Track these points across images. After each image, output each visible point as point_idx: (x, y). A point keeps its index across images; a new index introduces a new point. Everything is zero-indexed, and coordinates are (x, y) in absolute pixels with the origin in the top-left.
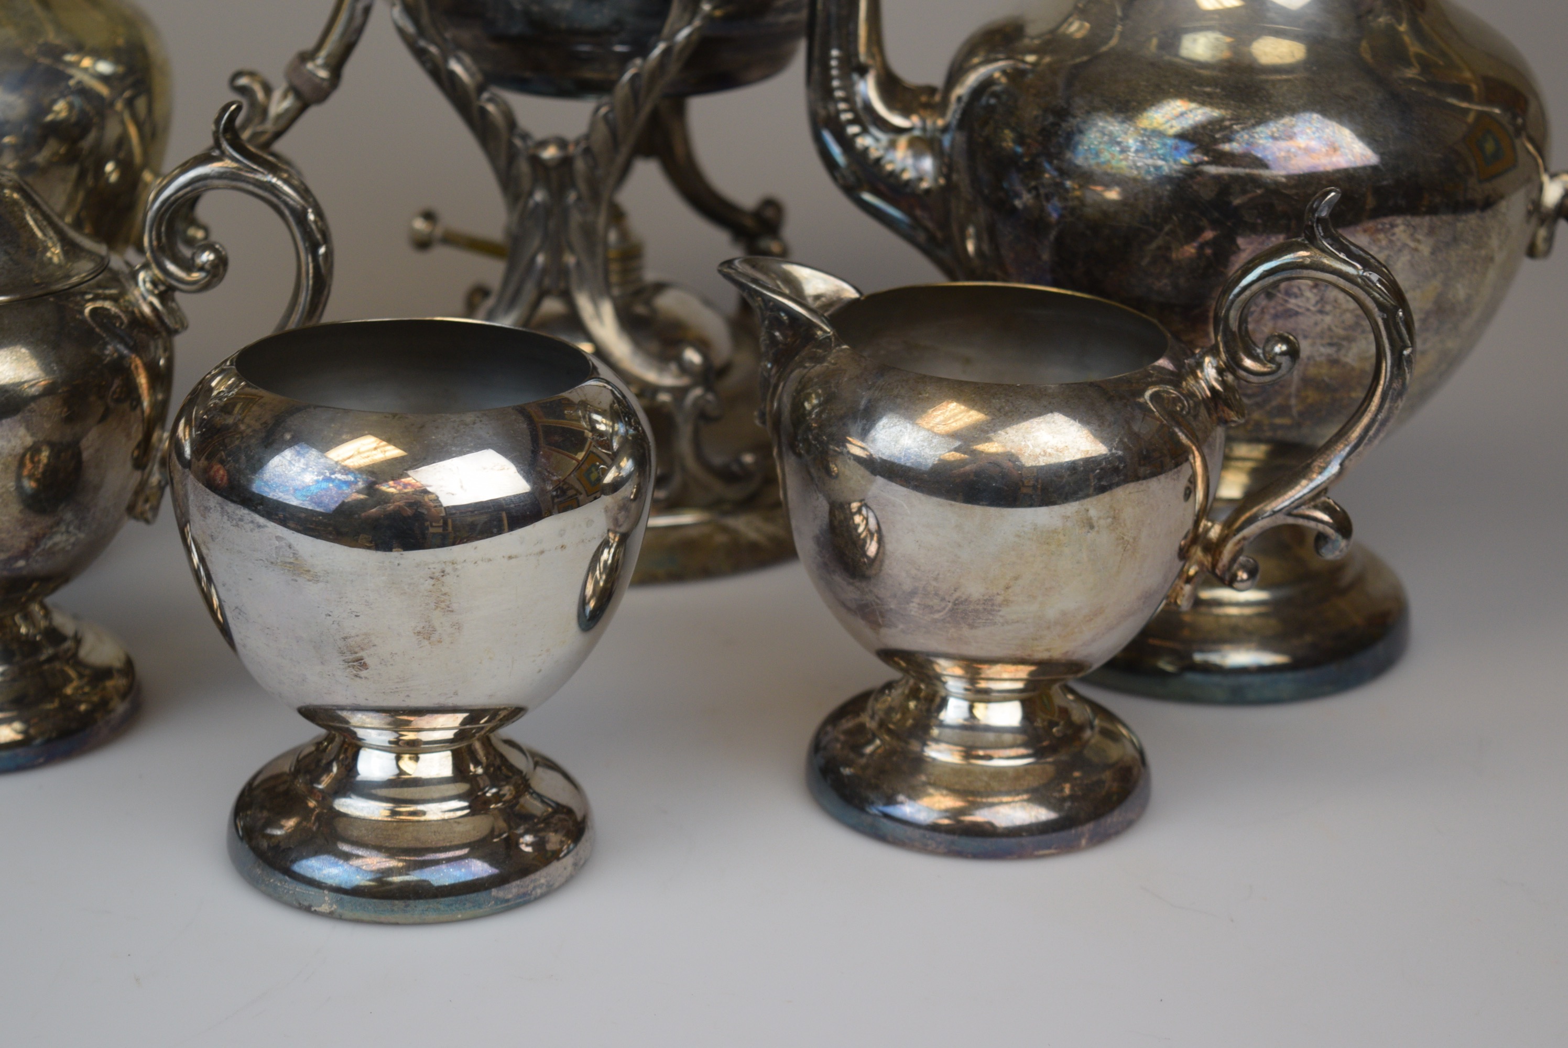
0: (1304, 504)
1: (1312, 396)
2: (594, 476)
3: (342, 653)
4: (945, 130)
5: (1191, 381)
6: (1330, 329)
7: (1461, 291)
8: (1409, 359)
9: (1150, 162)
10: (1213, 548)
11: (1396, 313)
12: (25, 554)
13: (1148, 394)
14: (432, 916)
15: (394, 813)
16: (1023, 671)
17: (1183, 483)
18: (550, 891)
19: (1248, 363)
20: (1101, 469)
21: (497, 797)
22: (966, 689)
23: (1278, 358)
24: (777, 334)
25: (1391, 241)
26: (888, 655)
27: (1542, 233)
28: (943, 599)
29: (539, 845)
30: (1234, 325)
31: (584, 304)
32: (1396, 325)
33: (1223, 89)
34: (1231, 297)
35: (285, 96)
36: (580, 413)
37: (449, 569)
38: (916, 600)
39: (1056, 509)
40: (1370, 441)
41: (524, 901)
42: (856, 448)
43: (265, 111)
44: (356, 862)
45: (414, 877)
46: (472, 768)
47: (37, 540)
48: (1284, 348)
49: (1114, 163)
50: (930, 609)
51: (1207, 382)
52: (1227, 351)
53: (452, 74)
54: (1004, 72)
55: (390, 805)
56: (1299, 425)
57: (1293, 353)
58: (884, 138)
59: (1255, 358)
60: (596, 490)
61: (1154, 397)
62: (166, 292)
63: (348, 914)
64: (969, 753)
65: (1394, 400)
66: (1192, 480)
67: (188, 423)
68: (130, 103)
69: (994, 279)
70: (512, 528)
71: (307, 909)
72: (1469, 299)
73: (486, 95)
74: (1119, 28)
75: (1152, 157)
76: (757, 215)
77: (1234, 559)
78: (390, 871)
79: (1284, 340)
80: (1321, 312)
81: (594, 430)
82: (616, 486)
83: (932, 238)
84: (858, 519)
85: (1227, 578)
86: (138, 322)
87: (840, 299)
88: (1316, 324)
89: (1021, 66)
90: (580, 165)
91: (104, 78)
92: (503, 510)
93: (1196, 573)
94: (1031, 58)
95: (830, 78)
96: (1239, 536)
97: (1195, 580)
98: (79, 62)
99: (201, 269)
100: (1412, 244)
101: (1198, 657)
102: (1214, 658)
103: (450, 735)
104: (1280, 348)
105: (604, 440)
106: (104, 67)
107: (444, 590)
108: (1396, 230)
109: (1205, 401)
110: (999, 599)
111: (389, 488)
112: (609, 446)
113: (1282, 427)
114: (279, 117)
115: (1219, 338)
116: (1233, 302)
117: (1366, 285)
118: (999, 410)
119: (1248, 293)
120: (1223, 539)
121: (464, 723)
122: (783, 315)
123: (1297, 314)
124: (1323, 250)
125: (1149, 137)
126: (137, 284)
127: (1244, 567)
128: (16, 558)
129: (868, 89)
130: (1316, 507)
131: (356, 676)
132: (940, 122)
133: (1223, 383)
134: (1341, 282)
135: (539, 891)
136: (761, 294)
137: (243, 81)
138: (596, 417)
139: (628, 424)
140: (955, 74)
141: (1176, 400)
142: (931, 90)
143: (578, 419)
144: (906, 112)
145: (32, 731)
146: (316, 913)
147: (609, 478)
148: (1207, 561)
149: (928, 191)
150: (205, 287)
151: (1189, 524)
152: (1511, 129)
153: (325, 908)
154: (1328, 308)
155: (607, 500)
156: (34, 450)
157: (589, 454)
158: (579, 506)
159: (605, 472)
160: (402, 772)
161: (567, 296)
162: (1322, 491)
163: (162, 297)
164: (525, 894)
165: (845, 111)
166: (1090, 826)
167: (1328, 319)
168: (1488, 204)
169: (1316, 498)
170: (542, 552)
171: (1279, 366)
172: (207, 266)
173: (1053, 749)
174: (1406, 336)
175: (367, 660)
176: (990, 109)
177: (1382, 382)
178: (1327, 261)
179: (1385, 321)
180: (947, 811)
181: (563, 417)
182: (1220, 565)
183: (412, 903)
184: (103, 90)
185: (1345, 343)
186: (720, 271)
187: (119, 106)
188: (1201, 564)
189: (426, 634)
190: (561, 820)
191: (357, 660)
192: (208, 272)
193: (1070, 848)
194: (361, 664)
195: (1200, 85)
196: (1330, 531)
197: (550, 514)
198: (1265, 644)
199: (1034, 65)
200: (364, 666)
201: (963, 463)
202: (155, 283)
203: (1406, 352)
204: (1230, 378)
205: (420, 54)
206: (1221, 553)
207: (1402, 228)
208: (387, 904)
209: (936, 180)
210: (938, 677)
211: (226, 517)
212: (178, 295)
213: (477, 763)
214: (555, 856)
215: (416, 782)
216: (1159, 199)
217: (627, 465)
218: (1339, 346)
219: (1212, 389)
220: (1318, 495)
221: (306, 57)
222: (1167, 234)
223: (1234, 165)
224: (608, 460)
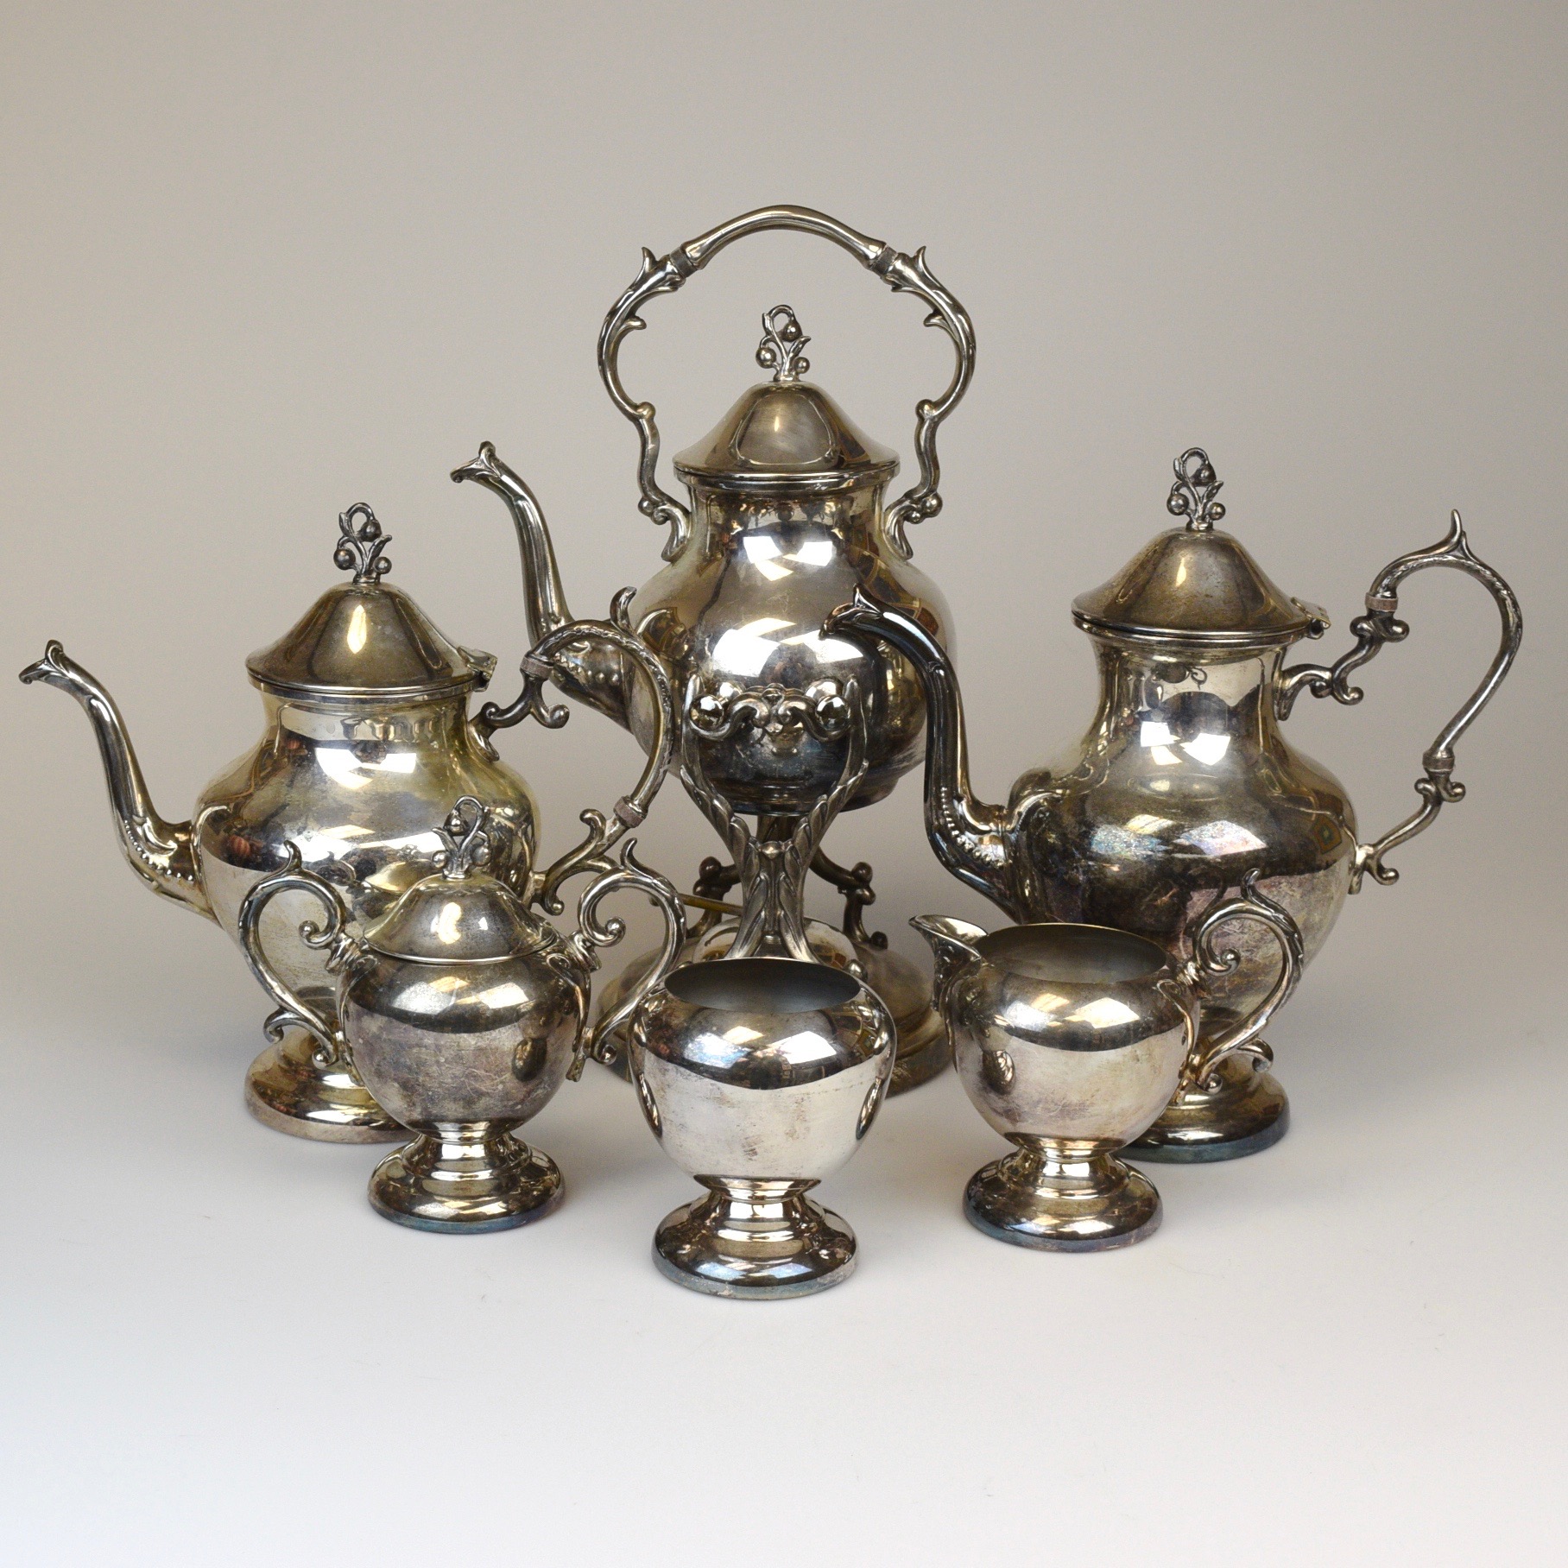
0: (1247, 1042)
1: (1237, 980)
2: (868, 1044)
3: (744, 1147)
4: (1013, 831)
5: (1181, 975)
6: (1247, 942)
7: (1317, 917)
8: (1302, 961)
9: (1144, 852)
10: (1196, 1070)
11: (1293, 936)
12: (522, 1102)
13: (1158, 985)
14: (787, 1294)
15: (751, 1238)
16: (1090, 1145)
17: (1182, 1035)
18: (845, 1279)
19: (1213, 965)
20: (1143, 1028)
21: (808, 1229)
22: (1058, 1156)
23: (1229, 962)
24: (946, 958)
25: (1279, 892)
26: (1011, 1137)
27: (1356, 879)
28: (1056, 1104)
29: (832, 1255)
30: (1204, 945)
31: (789, 939)
32: (1294, 942)
33: (1182, 810)
34: (1203, 929)
35: (614, 824)
36: (853, 1007)
37: (805, 1098)
38: (1041, 1106)
39: (1119, 1050)
40: (1282, 1006)
41: (833, 1285)
42: (1000, 1021)
43: (602, 833)
44: (729, 1265)
45: (764, 1273)
46: (793, 1213)
47: (529, 1093)
48: (1232, 956)
49: (1123, 853)
50: (1049, 1110)
51: (1190, 976)
52: (1202, 960)
53: (714, 807)
54: (1045, 799)
55: (748, 1234)
56: (1229, 997)
57: (1237, 959)
58: (975, 837)
59: (1217, 963)
60: (870, 1052)
61: (1162, 986)
62: (590, 946)
63: (739, 1296)
64: (1061, 1192)
65: (1294, 983)
66: (1186, 1033)
67: (640, 1024)
68: (525, 833)
69: (1056, 921)
70: (827, 1076)
71: (715, 1295)
72: (1321, 920)
73: (733, 819)
74: (1107, 772)
75: (1145, 850)
76: (854, 873)
77: (1208, 1076)
78: (749, 1271)
79: (1232, 952)
80: (1242, 933)
81: (862, 1016)
82: (881, 1048)
83: (1001, 894)
84: (1000, 1060)
85: (1205, 1086)
86: (575, 964)
87: (976, 937)
88: (1239, 939)
89: (1056, 796)
90: (788, 856)
91: (509, 819)
92: (822, 1065)
93: (1187, 1084)
94: (1059, 791)
95: (941, 804)
96: (1211, 1062)
97: (1187, 1088)
98: (495, 810)
99: (611, 933)
100: (1291, 893)
101: (1170, 1135)
102: (1178, 1135)
103: (782, 1193)
104: (1230, 956)
105: (869, 1021)
106: (509, 812)
107: (803, 1109)
108: (1282, 885)
109: (1190, 987)
110: (1088, 1103)
111: (759, 1054)
112: (873, 1026)
113: (1219, 998)
114: (611, 835)
115: (1197, 952)
116: (1204, 932)
117: (1277, 921)
118: (1086, 998)
119: (1212, 927)
120: (1201, 1065)
121: (791, 1186)
122: (950, 947)
123: (1229, 934)
124: (1252, 902)
125: (1142, 838)
126: (574, 943)
127: (1213, 1080)
128: (517, 1104)
129: (963, 808)
130: (1253, 1044)
131: (750, 1159)
132: (1009, 827)
133: (1199, 977)
134: (1263, 919)
135: (840, 1279)
136: (937, 936)
137: (588, 815)
138: (861, 1008)
139: (880, 1011)
140: (1015, 800)
141: (1172, 987)
142: (1000, 808)
143: (852, 1010)
144: (987, 822)
145: (510, 1207)
146: (720, 1296)
147: (877, 1045)
148: (1193, 1077)
149: (1001, 867)
150: (613, 944)
151: (1185, 1059)
152: (1337, 822)
153: (726, 1293)
154: (1246, 930)
155: (877, 1058)
156: (524, 1043)
157: (864, 1031)
158: (861, 1062)
159: (874, 1041)
160: (754, 1214)
161: (778, 934)
162: (1255, 1035)
163: (588, 949)
164: (834, 1281)
165: (950, 822)
166: (1135, 1232)
167: (1246, 936)
168: (1328, 866)
169: (1252, 1039)
170: (852, 1086)
171: (1230, 966)
172: (615, 932)
173: (1108, 1190)
174: (1300, 948)
175: (757, 1150)
176: (1040, 821)
177: (1287, 973)
178: (1255, 908)
179: (1288, 940)
180: (1050, 1226)
181: (843, 1010)
182: (1201, 1079)
183: (776, 1287)
184: (509, 824)
185: (1255, 950)
186: (911, 924)
187: (520, 834)
188: (1190, 1079)
189: (791, 1134)
190: (840, 1241)
191: (752, 1150)
192: (615, 935)
193: (1125, 1244)
194: (754, 1152)
195: (1169, 808)
196: (1261, 1057)
197: (847, 1067)
198: (1207, 1126)
199: (1063, 795)
200: (756, 1153)
201: (1059, 1027)
202: (584, 941)
203: (1300, 957)
204: (1203, 974)
205: (696, 797)
206: (1201, 1072)
207: (1285, 884)
208: (753, 1289)
209: (1006, 861)
210: (1042, 1149)
211: (679, 1074)
212: (596, 948)
213: (797, 1212)
214: (842, 1262)
215: (763, 1220)
216: (1150, 873)
217: (885, 1036)
218: (1251, 951)
219: (1193, 980)
220: (1254, 1038)
221: (627, 800)
222: (1155, 892)
223: (1191, 853)
224: (875, 1035)
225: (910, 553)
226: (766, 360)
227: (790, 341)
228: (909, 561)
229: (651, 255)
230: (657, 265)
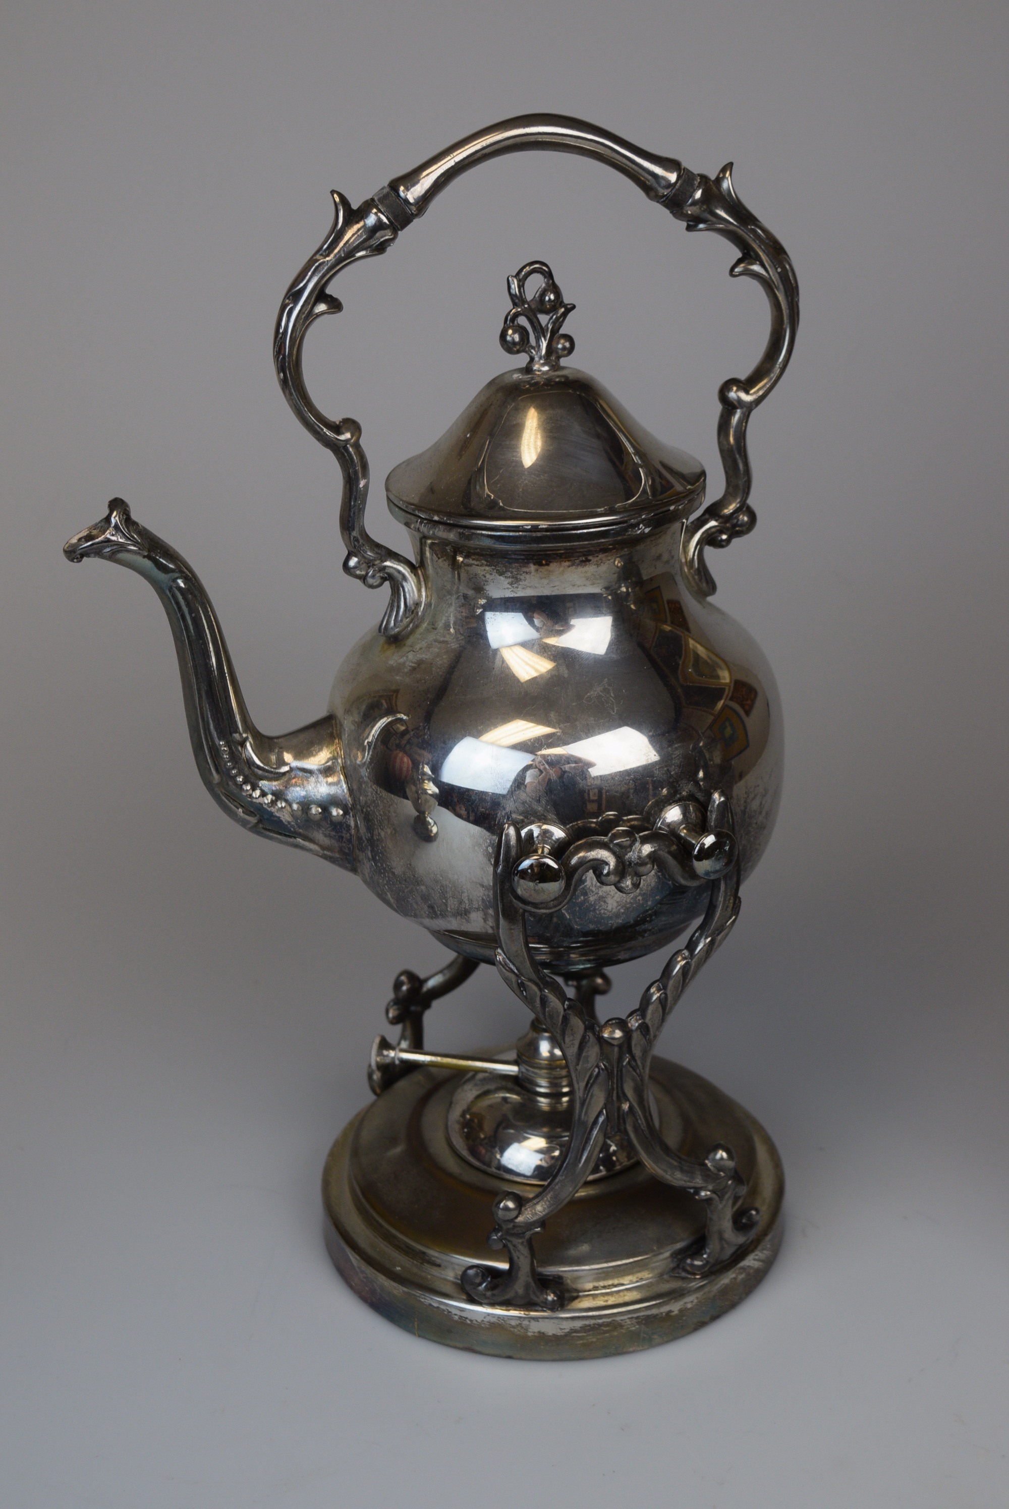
225: (712, 587)
226: (514, 343)
227: (546, 312)
228: (710, 599)
229: (344, 201)
230: (353, 215)
